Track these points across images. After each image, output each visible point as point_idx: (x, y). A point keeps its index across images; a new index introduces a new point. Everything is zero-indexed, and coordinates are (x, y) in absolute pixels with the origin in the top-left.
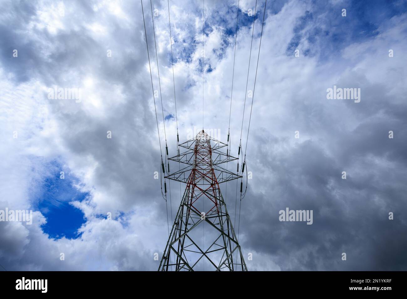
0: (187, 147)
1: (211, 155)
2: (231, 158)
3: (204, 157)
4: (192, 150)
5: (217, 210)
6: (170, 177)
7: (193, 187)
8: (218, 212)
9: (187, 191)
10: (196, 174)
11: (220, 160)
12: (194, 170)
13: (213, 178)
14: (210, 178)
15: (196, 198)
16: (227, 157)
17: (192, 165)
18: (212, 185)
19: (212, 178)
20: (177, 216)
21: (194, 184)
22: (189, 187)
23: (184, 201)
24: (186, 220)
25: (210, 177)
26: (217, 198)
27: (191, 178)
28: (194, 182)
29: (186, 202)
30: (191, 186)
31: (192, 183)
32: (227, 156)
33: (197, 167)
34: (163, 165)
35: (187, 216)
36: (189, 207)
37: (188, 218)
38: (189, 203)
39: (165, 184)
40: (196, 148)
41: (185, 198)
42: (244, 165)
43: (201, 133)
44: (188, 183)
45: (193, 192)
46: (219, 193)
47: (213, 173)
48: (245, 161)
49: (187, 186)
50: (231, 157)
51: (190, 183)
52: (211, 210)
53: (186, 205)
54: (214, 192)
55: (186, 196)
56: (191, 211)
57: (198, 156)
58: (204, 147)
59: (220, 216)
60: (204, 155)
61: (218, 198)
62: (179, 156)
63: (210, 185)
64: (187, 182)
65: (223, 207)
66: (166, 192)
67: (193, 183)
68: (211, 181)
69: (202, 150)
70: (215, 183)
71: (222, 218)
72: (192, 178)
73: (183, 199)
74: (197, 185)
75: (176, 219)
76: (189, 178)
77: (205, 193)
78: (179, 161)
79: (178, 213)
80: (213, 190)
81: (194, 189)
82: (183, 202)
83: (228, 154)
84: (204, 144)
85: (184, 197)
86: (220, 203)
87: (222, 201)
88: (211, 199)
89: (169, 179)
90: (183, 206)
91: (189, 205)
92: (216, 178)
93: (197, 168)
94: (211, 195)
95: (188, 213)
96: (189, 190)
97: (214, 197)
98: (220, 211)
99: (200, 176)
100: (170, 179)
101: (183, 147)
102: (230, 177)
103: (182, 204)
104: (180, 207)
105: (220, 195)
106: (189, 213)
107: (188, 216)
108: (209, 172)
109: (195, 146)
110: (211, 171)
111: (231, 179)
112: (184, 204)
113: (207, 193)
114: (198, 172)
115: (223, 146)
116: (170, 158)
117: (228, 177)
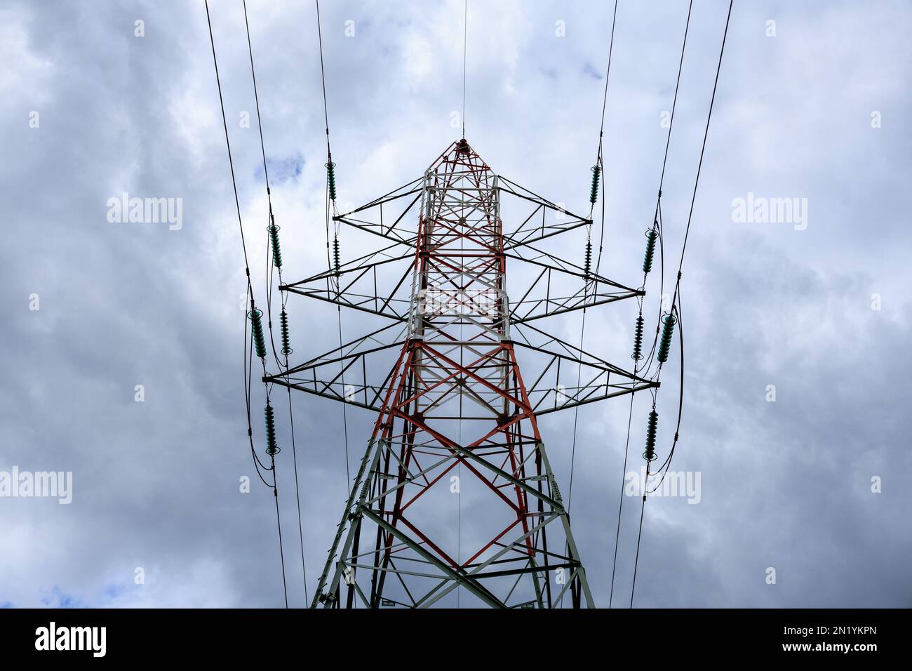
0: (378, 229)
1: (501, 271)
2: (603, 288)
3: (467, 280)
4: (405, 243)
5: (524, 543)
6: (294, 378)
7: (410, 428)
8: (532, 551)
9: (375, 446)
10: (424, 367)
11: (548, 300)
12: (414, 346)
13: (512, 385)
14: (496, 389)
15: (420, 480)
16: (581, 282)
17: (401, 319)
18: (503, 420)
19: (502, 387)
20: (329, 562)
21: (411, 413)
22: (389, 427)
23: (363, 496)
24: (374, 581)
25: (496, 383)
26: (527, 482)
27: (396, 386)
28: (412, 404)
29: (372, 498)
30: (399, 423)
31: (402, 409)
32: (586, 277)
33: (427, 331)
34: (255, 318)
35: (377, 564)
36: (387, 523)
37: (383, 574)
38: (390, 506)
39: (269, 411)
40: (426, 236)
41: (369, 480)
42: (670, 323)
43: (452, 158)
44: (382, 412)
45: (407, 454)
46: (538, 462)
47: (510, 365)
48: (674, 307)
49: (379, 425)
50: (606, 282)
51: (395, 412)
52: (494, 542)
53: (372, 514)
54: (512, 456)
55: (372, 472)
56: (396, 541)
57: (432, 276)
58: (465, 230)
59: (541, 569)
60: (467, 273)
61: (533, 484)
62: (337, 274)
63: (494, 424)
64: (378, 404)
65: (555, 527)
66: (272, 449)
67: (407, 410)
68: (498, 403)
69: (457, 244)
70: (521, 411)
71: (547, 578)
72: (402, 385)
73: (355, 488)
74: (427, 422)
75: (324, 576)
76: (387, 386)
77: (469, 460)
78: (337, 300)
79: (334, 548)
80: (510, 446)
81: (411, 440)
82: (357, 498)
83: (593, 269)
84: (467, 211)
85: (364, 478)
86: (541, 507)
87: (549, 500)
88: (495, 489)
89: (290, 386)
90: (356, 519)
91: (388, 513)
92: (522, 387)
93: (429, 335)
94: (500, 472)
95: (382, 553)
96: (389, 445)
97: (513, 479)
98: (540, 546)
99: (445, 375)
100: (294, 386)
101: (359, 227)
102: (598, 383)
103: (353, 510)
104: (343, 522)
105: (544, 472)
106: (388, 552)
107: (385, 566)
108: (490, 357)
109: (422, 222)
110: (499, 351)
111: (602, 392)
112: (365, 509)
113: (477, 458)
114: (432, 355)
115: (567, 226)
116: (291, 285)
117: (584, 386)
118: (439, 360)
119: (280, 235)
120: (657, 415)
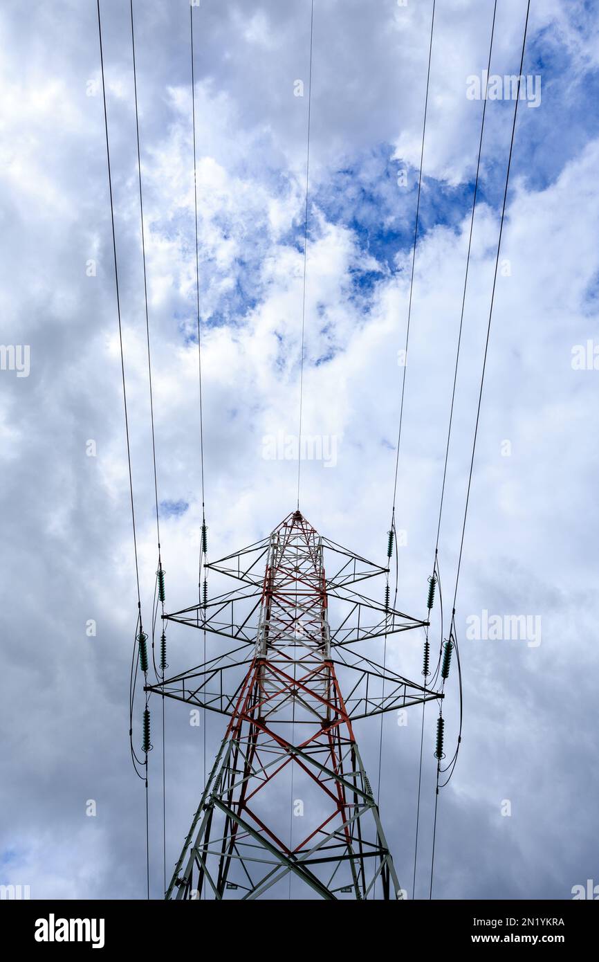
0: (236, 574)
1: (325, 606)
2: (399, 620)
3: (299, 612)
4: (256, 584)
5: (343, 832)
6: (168, 688)
7: (254, 731)
8: (349, 840)
9: (227, 745)
10: (267, 680)
11: (359, 629)
12: (259, 664)
13: (332, 696)
14: (321, 699)
15: (261, 775)
16: (383, 615)
17: (251, 642)
18: (326, 724)
19: (325, 697)
20: (185, 848)
21: (256, 717)
22: (238, 730)
23: (215, 789)
24: (221, 866)
25: (320, 693)
26: (346, 778)
27: (245, 695)
28: (257, 710)
29: (222, 791)
30: (246, 726)
31: (249, 715)
32: (386, 611)
33: (269, 652)
34: (142, 640)
35: (224, 851)
36: (233, 813)
37: (229, 859)
38: (236, 798)
39: (147, 714)
40: (271, 579)
41: (220, 775)
42: (449, 648)
43: (290, 524)
44: (233, 716)
45: (252, 751)
46: (353, 760)
47: (331, 679)
48: (451, 635)
49: (231, 728)
50: (401, 615)
51: (243, 716)
52: (318, 830)
53: (221, 804)
54: (333, 754)
55: (223, 768)
56: (240, 829)
57: (275, 610)
58: (299, 575)
59: (357, 856)
60: (300, 608)
61: (349, 779)
62: (205, 607)
63: (319, 727)
64: (231, 710)
66: (147, 746)
67: (252, 715)
68: (322, 710)
69: (293, 585)
70: (340, 717)
71: (362, 864)
72: (250, 695)
73: (210, 781)
74: (267, 725)
75: (181, 861)
76: (238, 695)
77: (299, 757)
78: (204, 626)
79: (190, 835)
80: (331, 746)
81: (255, 741)
82: (210, 791)
83: (391, 605)
84: (300, 562)
85: (217, 773)
86: (356, 800)
87: (362, 794)
88: (320, 783)
89: (164, 694)
90: (209, 809)
91: (235, 803)
92: (341, 697)
93: (271, 655)
94: (323, 768)
95: (229, 840)
96: (238, 744)
97: (334, 775)
98: (356, 835)
99: (282, 687)
100: (167, 695)
101: (223, 572)
102: (397, 694)
103: (207, 801)
104: (199, 812)
105: (357, 769)
106: (233, 839)
107: (230, 852)
108: (316, 673)
109: (268, 569)
110: (323, 668)
111: (400, 702)
112: (216, 800)
113: (305, 755)
114: (273, 671)
115: (372, 574)
116: (171, 615)
117: (387, 696)
118: (278, 674)
119: (165, 578)
120: (443, 721)
